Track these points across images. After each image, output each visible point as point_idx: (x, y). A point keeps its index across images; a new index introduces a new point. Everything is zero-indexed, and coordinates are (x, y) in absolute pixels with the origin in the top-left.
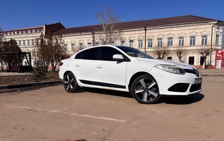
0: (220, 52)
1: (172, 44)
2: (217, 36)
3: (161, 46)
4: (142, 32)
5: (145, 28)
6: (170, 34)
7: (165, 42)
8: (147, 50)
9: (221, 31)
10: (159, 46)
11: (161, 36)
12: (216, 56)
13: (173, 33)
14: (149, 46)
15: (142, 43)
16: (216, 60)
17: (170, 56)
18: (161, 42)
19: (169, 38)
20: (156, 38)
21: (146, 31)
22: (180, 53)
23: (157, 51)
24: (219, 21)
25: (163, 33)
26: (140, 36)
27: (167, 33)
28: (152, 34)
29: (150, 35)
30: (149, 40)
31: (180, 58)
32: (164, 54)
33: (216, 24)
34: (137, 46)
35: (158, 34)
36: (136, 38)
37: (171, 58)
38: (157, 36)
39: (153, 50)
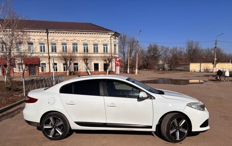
0: (118, 59)
1: (77, 50)
2: (115, 45)
3: (66, 51)
4: (44, 34)
5: (47, 30)
6: (75, 39)
7: (70, 47)
8: (50, 55)
9: (117, 41)
10: (63, 51)
11: (65, 41)
12: (116, 64)
13: (77, 38)
14: (52, 51)
15: (44, 47)
16: (116, 66)
17: (76, 62)
18: (66, 47)
19: (73, 44)
21: (48, 34)
22: (87, 60)
23: (63, 56)
24: (115, 32)
25: (68, 38)
26: (41, 39)
27: (71, 38)
28: (56, 38)
29: (53, 39)
30: (52, 44)
31: (87, 64)
32: (71, 60)
33: (114, 35)
34: (38, 50)
35: (62, 38)
36: (36, 41)
37: (77, 64)
38: (61, 40)
39: (57, 55)
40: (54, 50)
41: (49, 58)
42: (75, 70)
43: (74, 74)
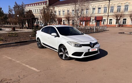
1: (127, 10)
3: (120, 11)
4: (107, 2)
6: (127, 2)
7: (123, 8)
8: (109, 14)
10: (118, 11)
11: (120, 5)
15: (106, 9)
18: (120, 8)
19: (125, 6)
20: (116, 6)
21: (110, 1)
23: (116, 15)
25: (122, 3)
26: (106, 5)
27: (124, 2)
28: (114, 3)
29: (112, 4)
30: (111, 7)
32: (121, 17)
34: (103, 12)
36: (103, 6)
37: (125, 19)
38: (117, 4)
39: (113, 14)
40: (112, 11)
41: (108, 16)
42: (123, 23)
43: (122, 26)
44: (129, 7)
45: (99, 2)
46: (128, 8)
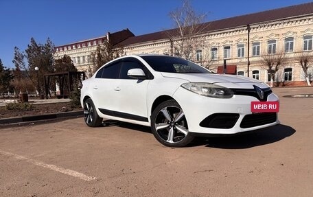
1: (292, 48)
3: (274, 52)
4: (244, 32)
5: (248, 26)
6: (289, 32)
7: (280, 45)
8: (250, 60)
10: (270, 52)
11: (273, 37)
13: (294, 30)
14: (254, 53)
15: (243, 49)
17: (289, 67)
18: (275, 46)
19: (287, 39)
20: (265, 40)
21: (249, 32)
22: (306, 61)
23: (267, 60)
25: (277, 32)
26: (240, 39)
27: (283, 31)
28: (260, 35)
29: (256, 37)
30: (254, 44)
31: (305, 68)
32: (279, 63)
34: (236, 55)
35: (268, 34)
36: (234, 43)
37: (290, 70)
38: (267, 37)
39: (260, 58)
40: (256, 52)
41: (249, 64)
42: (286, 78)
43: (284, 85)
44: (294, 41)
45: (224, 33)
46: (292, 44)
